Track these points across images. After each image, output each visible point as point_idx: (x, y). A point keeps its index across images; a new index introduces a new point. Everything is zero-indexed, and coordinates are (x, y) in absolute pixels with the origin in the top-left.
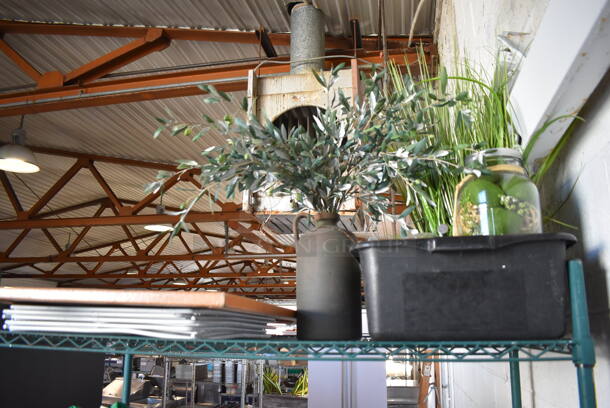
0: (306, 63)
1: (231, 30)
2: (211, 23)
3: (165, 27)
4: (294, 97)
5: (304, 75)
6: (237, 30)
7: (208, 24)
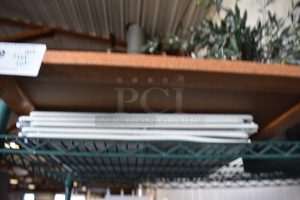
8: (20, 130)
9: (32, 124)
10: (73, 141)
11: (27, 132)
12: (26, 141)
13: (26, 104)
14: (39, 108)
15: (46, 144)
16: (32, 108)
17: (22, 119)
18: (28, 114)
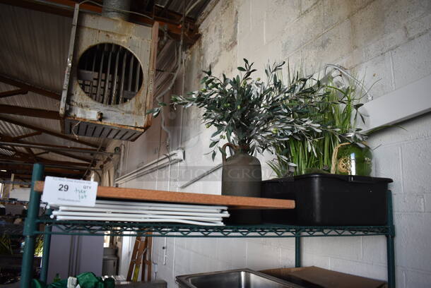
0: (119, 12)
4: (107, 35)
5: (116, 20)
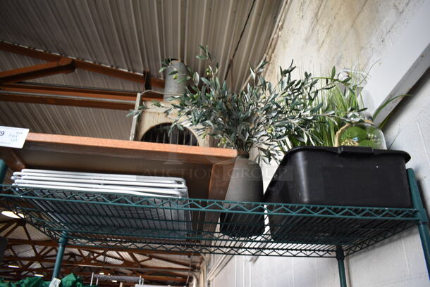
1: (121, 70)
2: (110, 61)
3: (75, 58)
6: (126, 71)
7: (107, 62)
8: (13, 181)
9: (23, 177)
10: (49, 190)
11: (19, 183)
12: (17, 189)
13: (19, 163)
14: (29, 166)
15: (31, 192)
16: (23, 167)
17: (15, 173)
18: (20, 171)
